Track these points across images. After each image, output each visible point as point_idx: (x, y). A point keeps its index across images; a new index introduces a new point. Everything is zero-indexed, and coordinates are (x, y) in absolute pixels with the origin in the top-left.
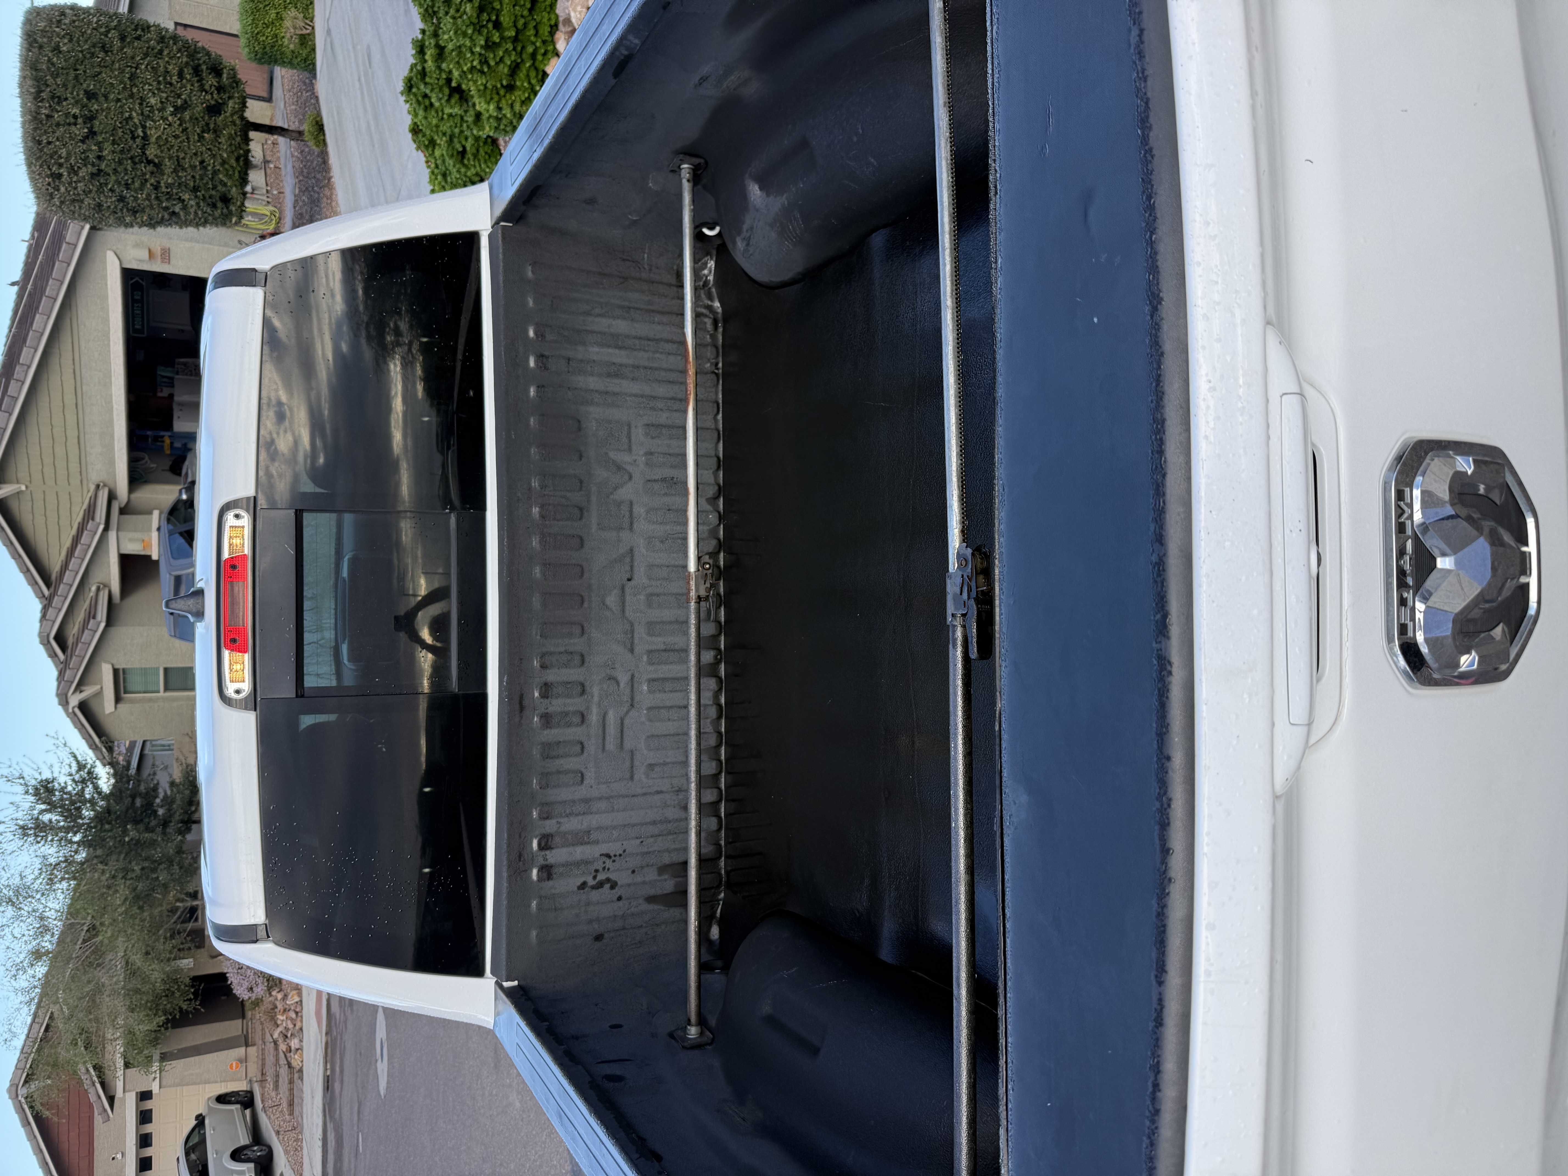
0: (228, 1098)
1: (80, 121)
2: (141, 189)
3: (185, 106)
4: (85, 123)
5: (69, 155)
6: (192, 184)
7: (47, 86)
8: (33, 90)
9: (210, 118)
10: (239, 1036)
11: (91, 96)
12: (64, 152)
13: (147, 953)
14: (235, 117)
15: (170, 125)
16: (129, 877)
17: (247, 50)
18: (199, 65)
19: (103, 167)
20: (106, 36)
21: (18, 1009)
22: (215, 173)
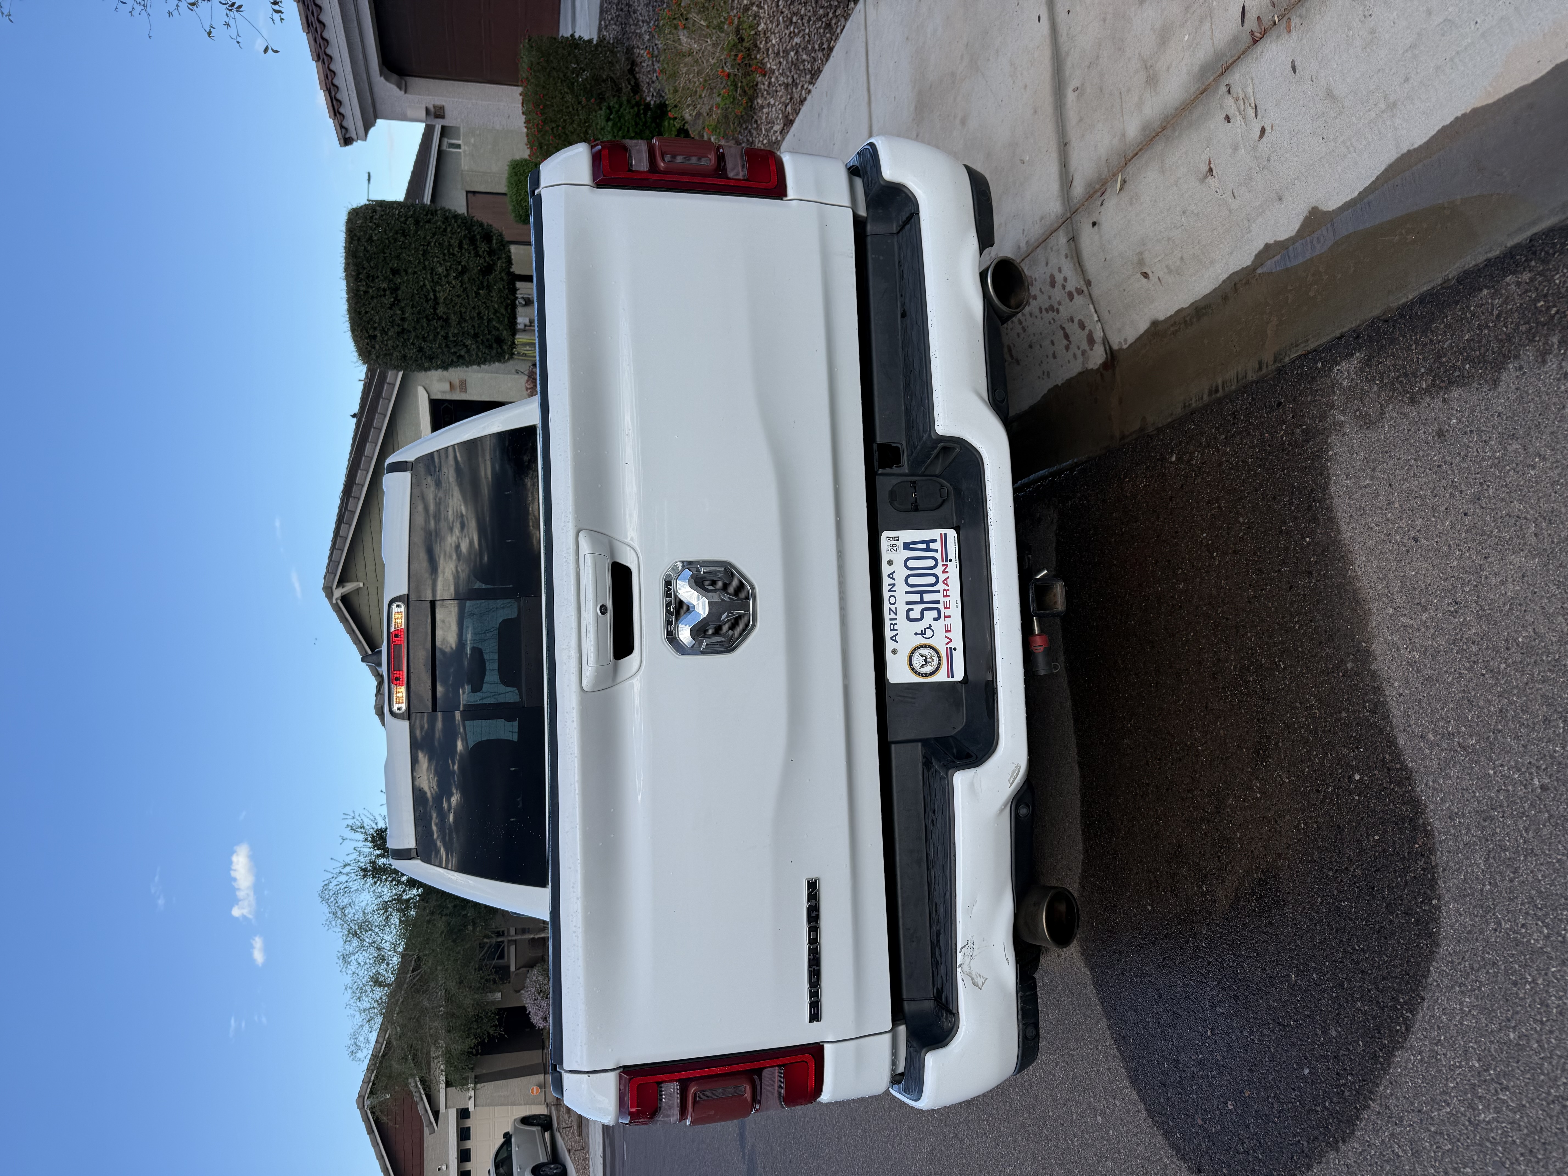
0: (531, 1120)
1: (388, 292)
2: (435, 339)
3: (464, 270)
4: (391, 293)
5: (381, 319)
6: (472, 332)
7: (364, 268)
8: (353, 273)
9: (484, 277)
10: (539, 1064)
11: (395, 272)
12: (377, 318)
13: (461, 982)
14: (503, 274)
15: (454, 287)
16: (444, 913)
17: (513, 215)
18: (475, 236)
19: (406, 326)
20: (405, 224)
21: (362, 1026)
22: (489, 321)
